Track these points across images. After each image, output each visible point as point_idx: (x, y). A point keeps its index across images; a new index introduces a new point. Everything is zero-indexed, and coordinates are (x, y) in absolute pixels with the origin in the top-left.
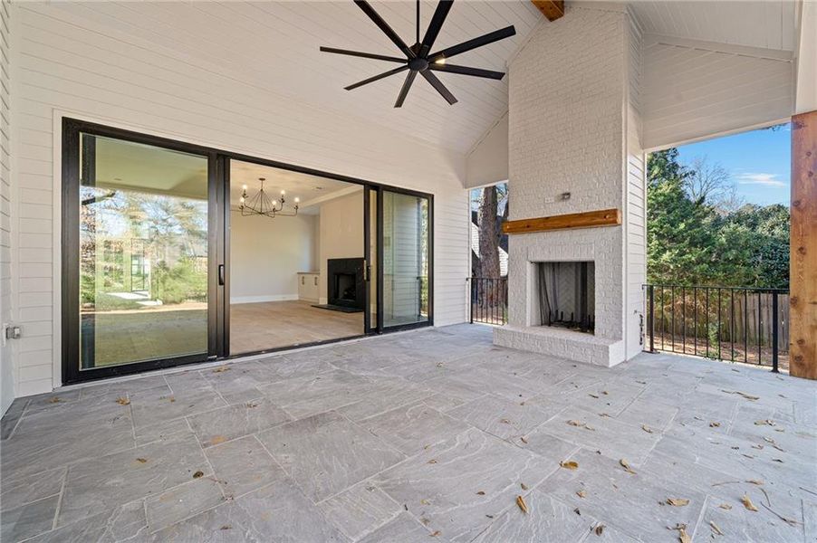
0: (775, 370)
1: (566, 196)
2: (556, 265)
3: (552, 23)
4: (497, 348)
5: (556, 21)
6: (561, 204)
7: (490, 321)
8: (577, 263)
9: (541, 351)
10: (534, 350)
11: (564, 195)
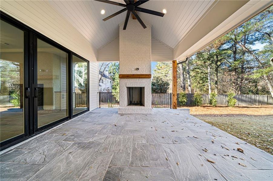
0: (171, 108)
1: (138, 69)
2: (134, 88)
3: (133, 20)
4: (122, 115)
5: (135, 20)
6: (136, 71)
7: (105, 106)
8: (139, 88)
9: (134, 113)
10: (132, 113)
11: (137, 68)
